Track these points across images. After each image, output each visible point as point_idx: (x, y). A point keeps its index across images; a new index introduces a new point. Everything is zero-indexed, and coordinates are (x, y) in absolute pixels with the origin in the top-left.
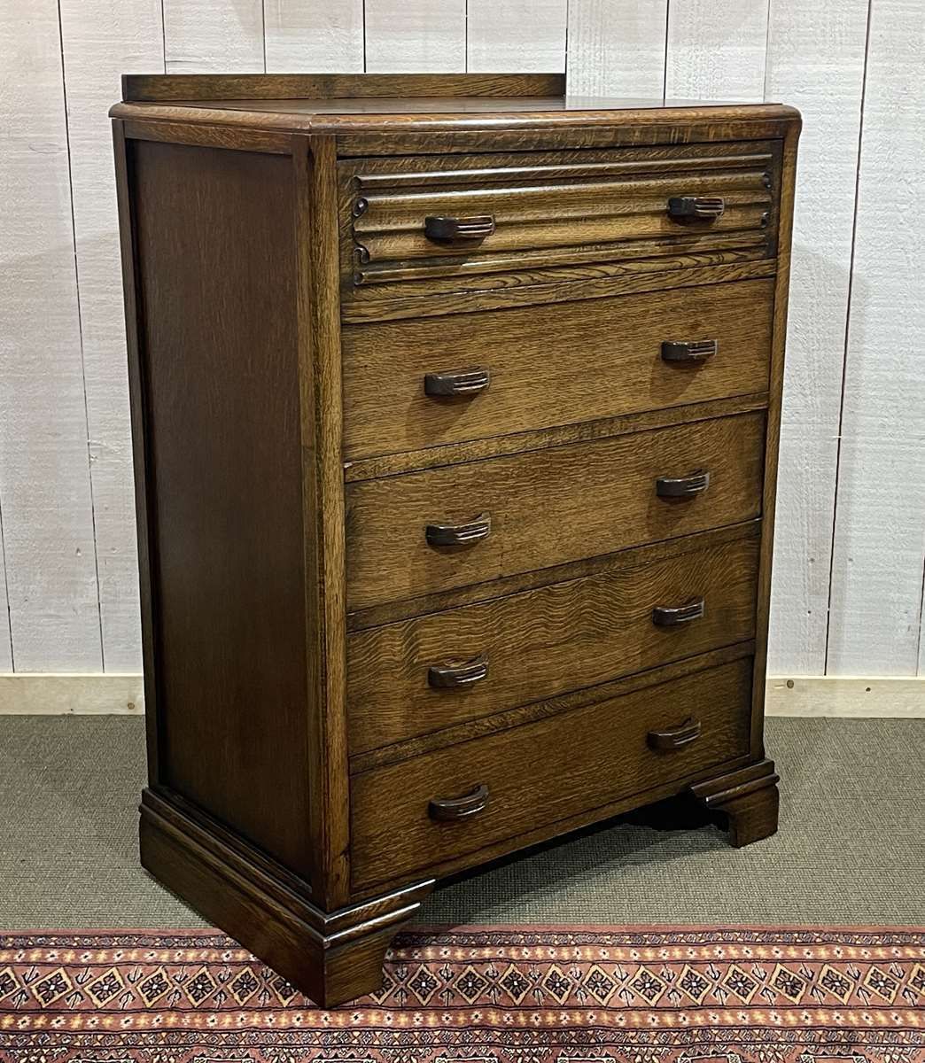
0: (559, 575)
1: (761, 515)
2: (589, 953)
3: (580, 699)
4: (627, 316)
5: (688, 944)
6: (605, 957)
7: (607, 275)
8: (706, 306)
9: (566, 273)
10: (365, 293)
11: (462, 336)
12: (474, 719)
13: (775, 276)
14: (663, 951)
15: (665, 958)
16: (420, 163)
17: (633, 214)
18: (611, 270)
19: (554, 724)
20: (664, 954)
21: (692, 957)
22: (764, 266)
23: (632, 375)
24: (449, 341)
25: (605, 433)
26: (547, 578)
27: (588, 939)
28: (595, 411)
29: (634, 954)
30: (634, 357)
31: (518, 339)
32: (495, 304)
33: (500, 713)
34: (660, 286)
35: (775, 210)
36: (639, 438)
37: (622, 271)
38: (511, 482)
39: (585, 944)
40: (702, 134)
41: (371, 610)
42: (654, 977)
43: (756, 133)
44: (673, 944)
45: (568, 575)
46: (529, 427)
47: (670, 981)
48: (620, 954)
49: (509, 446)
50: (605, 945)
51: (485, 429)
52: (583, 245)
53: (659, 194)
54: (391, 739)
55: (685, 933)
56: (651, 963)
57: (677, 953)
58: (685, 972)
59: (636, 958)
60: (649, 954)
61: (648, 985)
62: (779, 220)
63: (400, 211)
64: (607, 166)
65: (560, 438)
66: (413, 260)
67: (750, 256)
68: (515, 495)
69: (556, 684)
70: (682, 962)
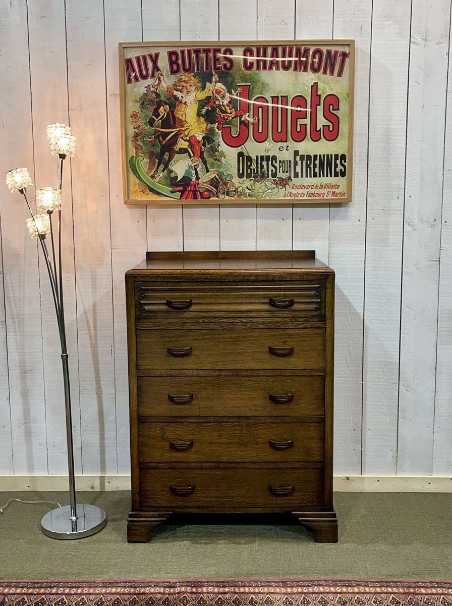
0: (225, 419)
1: (325, 415)
2: (266, 590)
3: (236, 466)
4: (252, 336)
5: (304, 586)
6: (272, 591)
7: (242, 322)
8: (290, 335)
9: (225, 320)
10: (145, 321)
11: (182, 336)
12: (190, 462)
13: (325, 328)
14: (294, 589)
15: (295, 592)
16: (164, 284)
17: (253, 303)
18: (244, 320)
19: (224, 472)
20: (295, 590)
21: (305, 591)
22: (320, 324)
23: (256, 356)
24: (177, 338)
25: (244, 374)
26: (220, 421)
27: (266, 584)
28: (238, 366)
29: (283, 590)
30: (256, 350)
31: (205, 339)
32: (193, 327)
33: (200, 463)
34: (267, 327)
35: (323, 305)
36: (260, 378)
37: (248, 321)
38: (203, 385)
39: (264, 586)
40: (284, 278)
41: (148, 417)
42: (290, 599)
43: (310, 278)
44: (298, 586)
45: (228, 420)
46: (210, 368)
47: (296, 601)
48: (278, 590)
49: (201, 373)
50: (272, 587)
51: (192, 366)
52: (231, 311)
53: (264, 297)
54: (155, 461)
55: (303, 581)
56: (289, 594)
57: (300, 590)
58: (303, 597)
59: (284, 592)
60: (289, 590)
61: (288, 603)
62: (325, 308)
63: (157, 298)
64: (240, 287)
65: (223, 373)
66: (162, 312)
67: (311, 320)
68: (205, 389)
69: (224, 458)
70: (302, 593)
